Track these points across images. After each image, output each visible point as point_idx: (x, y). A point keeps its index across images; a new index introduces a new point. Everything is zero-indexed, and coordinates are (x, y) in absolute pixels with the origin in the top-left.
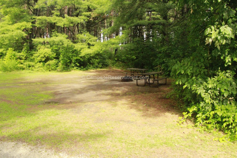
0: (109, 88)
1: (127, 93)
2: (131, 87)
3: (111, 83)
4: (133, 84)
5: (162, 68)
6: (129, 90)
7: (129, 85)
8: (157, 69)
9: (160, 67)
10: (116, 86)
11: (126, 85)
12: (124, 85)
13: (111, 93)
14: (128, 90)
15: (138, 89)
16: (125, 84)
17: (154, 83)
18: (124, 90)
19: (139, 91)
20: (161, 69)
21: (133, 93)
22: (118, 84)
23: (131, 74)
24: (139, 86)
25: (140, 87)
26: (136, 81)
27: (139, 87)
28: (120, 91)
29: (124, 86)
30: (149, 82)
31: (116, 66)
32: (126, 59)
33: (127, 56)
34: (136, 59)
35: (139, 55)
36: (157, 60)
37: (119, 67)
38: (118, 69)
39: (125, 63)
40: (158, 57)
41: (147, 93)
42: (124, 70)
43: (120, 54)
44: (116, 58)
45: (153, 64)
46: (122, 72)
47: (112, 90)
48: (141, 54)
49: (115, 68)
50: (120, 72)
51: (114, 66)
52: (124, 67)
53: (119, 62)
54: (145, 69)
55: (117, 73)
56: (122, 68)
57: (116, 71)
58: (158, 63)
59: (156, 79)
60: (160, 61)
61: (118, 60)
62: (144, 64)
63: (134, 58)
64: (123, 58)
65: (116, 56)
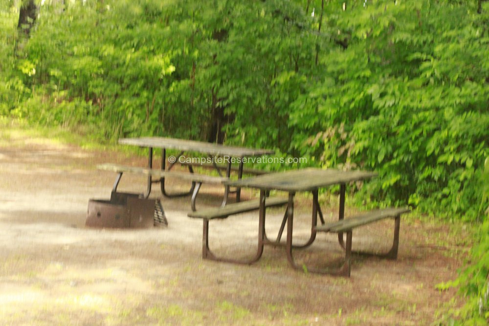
0: (12, 273)
1: (150, 312)
2: (164, 270)
3: (19, 233)
4: (174, 246)
5: (352, 142)
6: (158, 286)
7: (154, 254)
8: (318, 153)
9: (338, 135)
10: (61, 255)
11: (133, 254)
12: (117, 251)
13: (43, 312)
14: (152, 291)
15: (220, 282)
16: (120, 244)
17: (315, 244)
18: (125, 291)
19: (228, 297)
20: (346, 152)
21: (193, 308)
22: (72, 247)
23: (146, 180)
24: (219, 260)
25: (229, 271)
26: (201, 231)
27: (221, 265)
28: (99, 294)
29: (115, 257)
30: (285, 234)
31: (25, 115)
32: (98, 75)
33: (109, 50)
34: (177, 76)
35: (196, 54)
36: (324, 90)
37: (50, 125)
38: (46, 136)
39: (95, 102)
40: (330, 69)
41: (286, 314)
42: (88, 146)
43: (53, 37)
44: (27, 63)
45: (294, 119)
46: (77, 161)
47: (45, 286)
48: (214, 43)
49: (23, 128)
50: (65, 160)
51: (15, 117)
52: (83, 128)
53: (50, 91)
54: (236, 144)
55: (45, 165)
56: (74, 130)
57: (32, 149)
58: (331, 112)
59: (330, 216)
60: (345, 99)
61: (43, 77)
62: (228, 112)
63: (157, 70)
64: (77, 64)
65: (26, 44)
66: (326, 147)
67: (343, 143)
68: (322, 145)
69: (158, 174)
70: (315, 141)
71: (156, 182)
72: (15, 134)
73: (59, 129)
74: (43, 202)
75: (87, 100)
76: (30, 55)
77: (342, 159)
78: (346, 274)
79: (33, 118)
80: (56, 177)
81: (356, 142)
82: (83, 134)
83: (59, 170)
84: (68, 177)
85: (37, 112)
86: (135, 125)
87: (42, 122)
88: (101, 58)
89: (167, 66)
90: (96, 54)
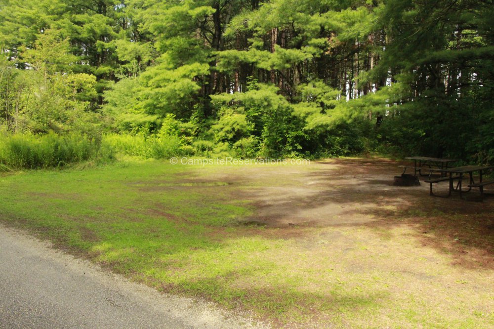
0: (368, 199)
1: (409, 212)
2: (416, 199)
3: (373, 187)
4: (420, 191)
5: (488, 157)
6: (413, 204)
7: (413, 194)
8: (476, 160)
9: (483, 154)
10: (384, 194)
11: (407, 194)
12: (402, 193)
13: (376, 210)
14: (411, 205)
15: (435, 203)
16: (403, 191)
17: (471, 191)
18: (402, 205)
19: (437, 208)
20: (486, 160)
21: (424, 211)
22: (388, 191)
23: (414, 170)
24: (435, 196)
25: (439, 200)
26: (429, 187)
27: (437, 198)
28: (394, 206)
29: (401, 195)
30: (458, 188)
31: (378, 151)
32: (401, 137)
33: (404, 129)
34: (426, 136)
35: (432, 128)
36: (478, 139)
37: (386, 153)
38: (385, 157)
39: (400, 146)
40: (480, 131)
41: (456, 213)
42: (398, 160)
43: (387, 126)
44: (379, 135)
45: (467, 149)
46: (393, 164)
47: (377, 203)
48: (438, 125)
49: (377, 155)
50: (389, 164)
51: (375, 151)
52: (397, 154)
53: (386, 143)
54: (447, 158)
55: (382, 166)
56: (393, 155)
57: (380, 161)
58: (480, 146)
59: (477, 182)
60: (485, 142)
61: (384, 139)
62: (444, 147)
63: (420, 134)
64: (394, 134)
65: (379, 129)
66: (479, 158)
67: (485, 157)
68: (477, 157)
69: (418, 168)
70: (474, 156)
71: (418, 171)
72: (375, 157)
73: (389, 155)
74: (381, 178)
75: (398, 145)
76: (380, 132)
77: (485, 162)
78: (481, 201)
79: (381, 152)
80: (385, 170)
81: (490, 156)
82: (396, 156)
83: (387, 168)
84: (389, 169)
85: (382, 149)
86: (412, 153)
87: (384, 153)
88: (402, 132)
89: (423, 133)
90: (400, 130)
